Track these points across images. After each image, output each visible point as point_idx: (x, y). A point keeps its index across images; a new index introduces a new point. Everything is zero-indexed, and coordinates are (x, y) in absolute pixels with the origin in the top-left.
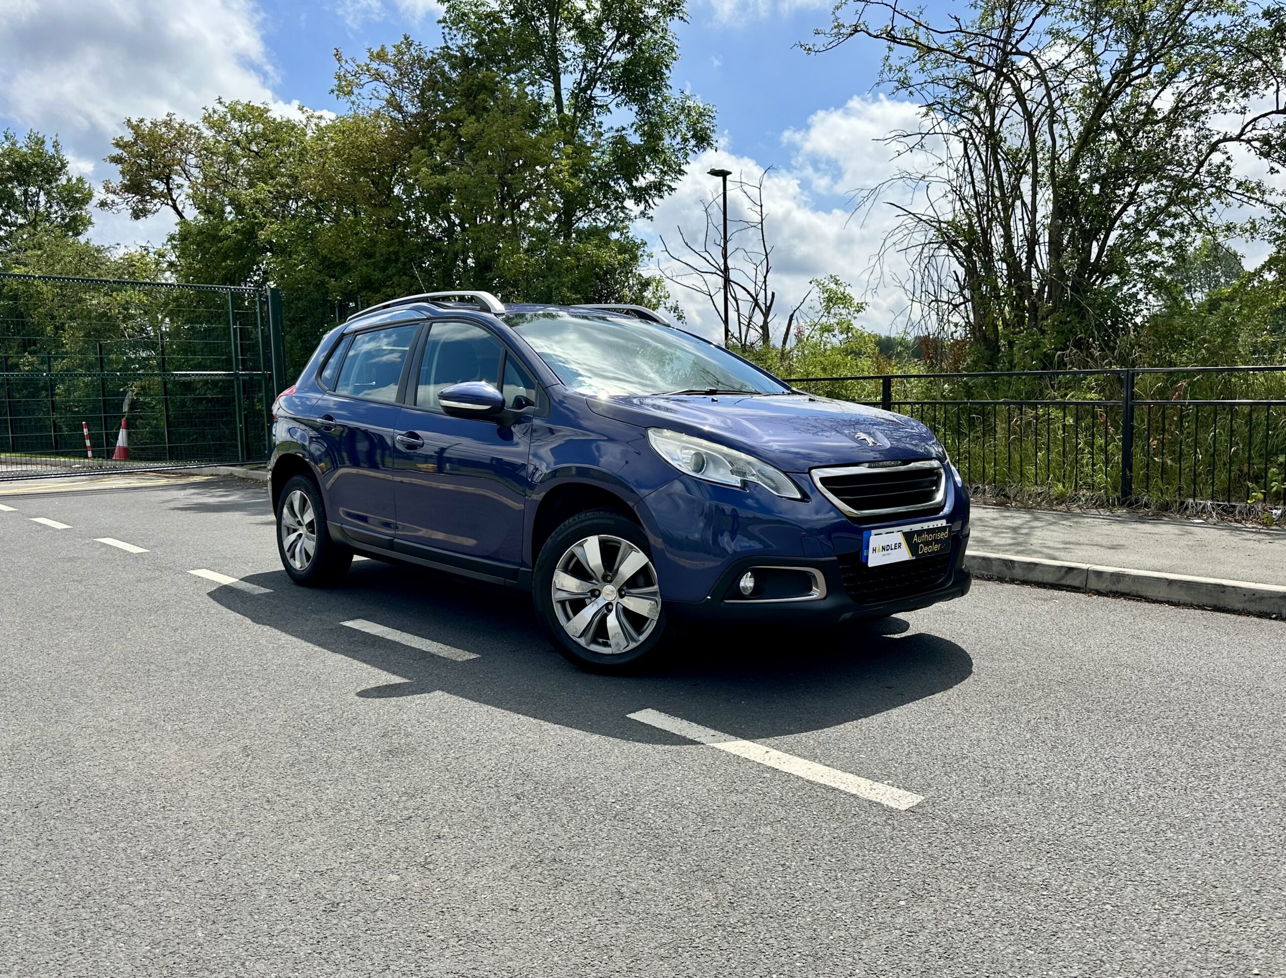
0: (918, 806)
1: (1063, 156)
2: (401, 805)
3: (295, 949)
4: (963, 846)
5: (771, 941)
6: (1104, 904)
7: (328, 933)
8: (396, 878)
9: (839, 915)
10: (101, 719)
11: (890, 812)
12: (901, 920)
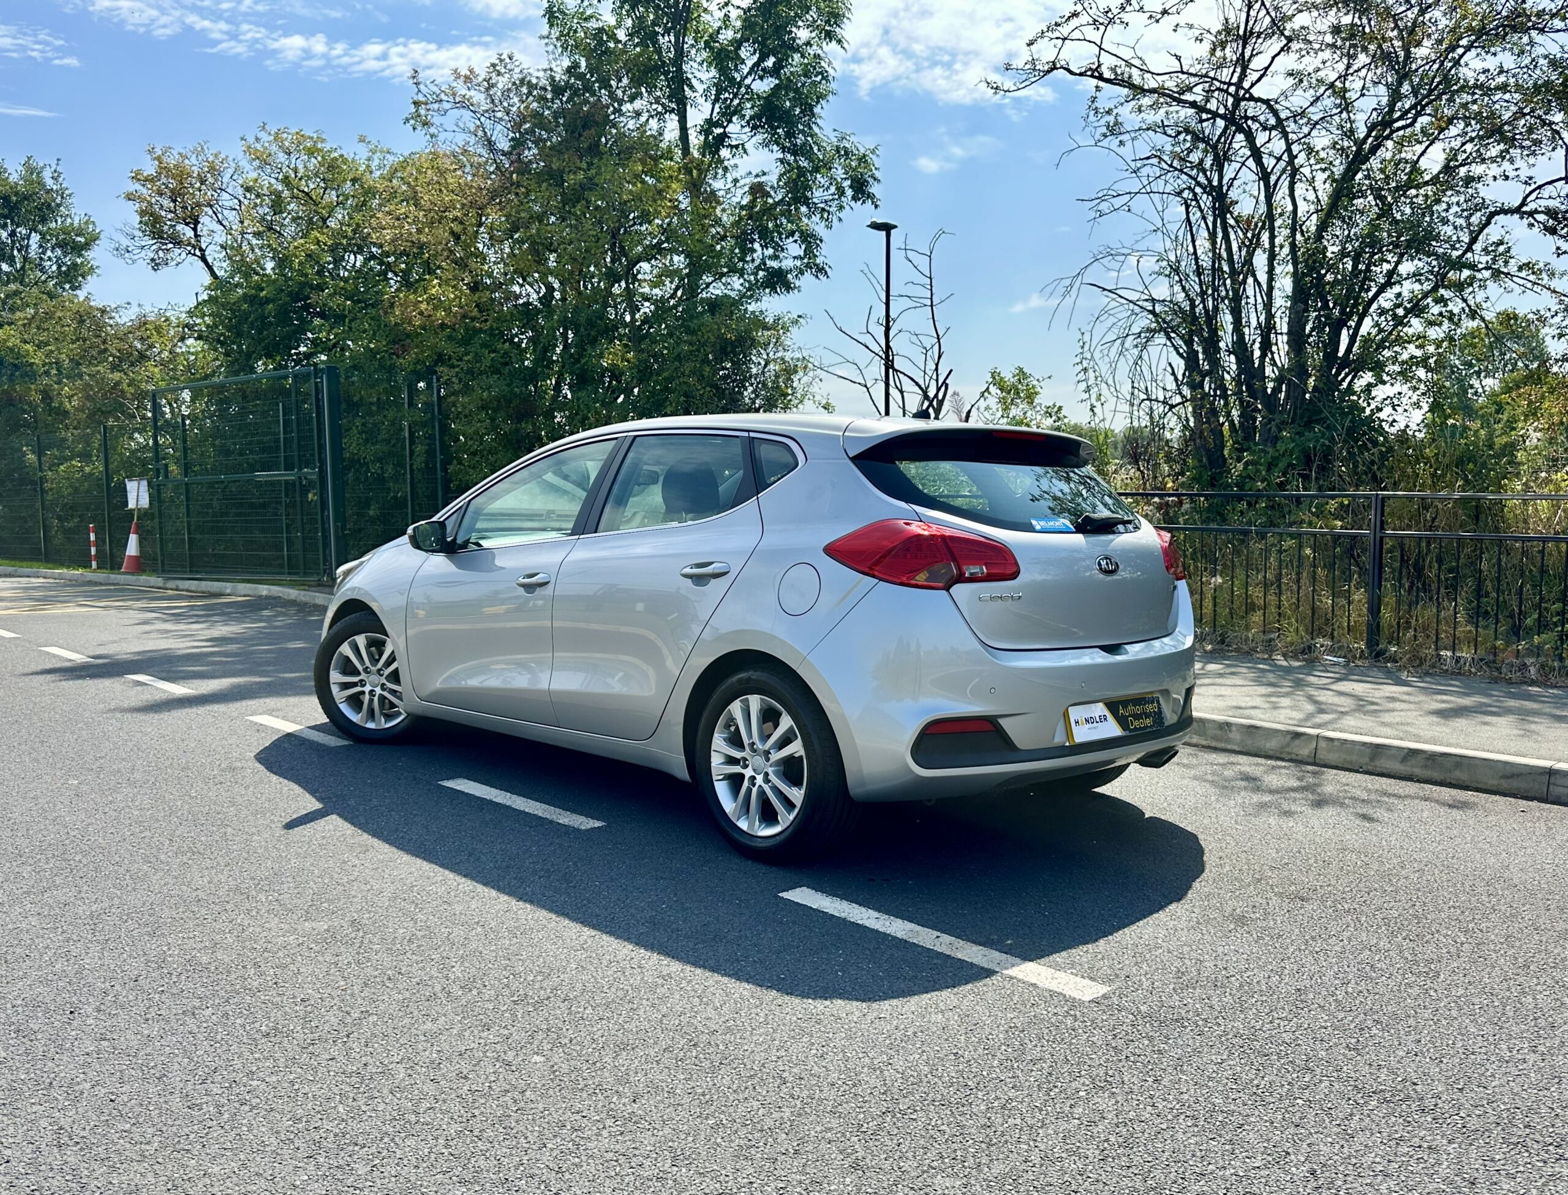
0: (1104, 996)
1: (1308, 223)
2: (537, 986)
3: (444, 1127)
4: (1151, 1039)
5: (943, 1128)
6: (1295, 1099)
7: (477, 1112)
8: (542, 1059)
9: (1014, 1104)
10: (184, 888)
11: (1073, 1003)
12: (1081, 1110)
